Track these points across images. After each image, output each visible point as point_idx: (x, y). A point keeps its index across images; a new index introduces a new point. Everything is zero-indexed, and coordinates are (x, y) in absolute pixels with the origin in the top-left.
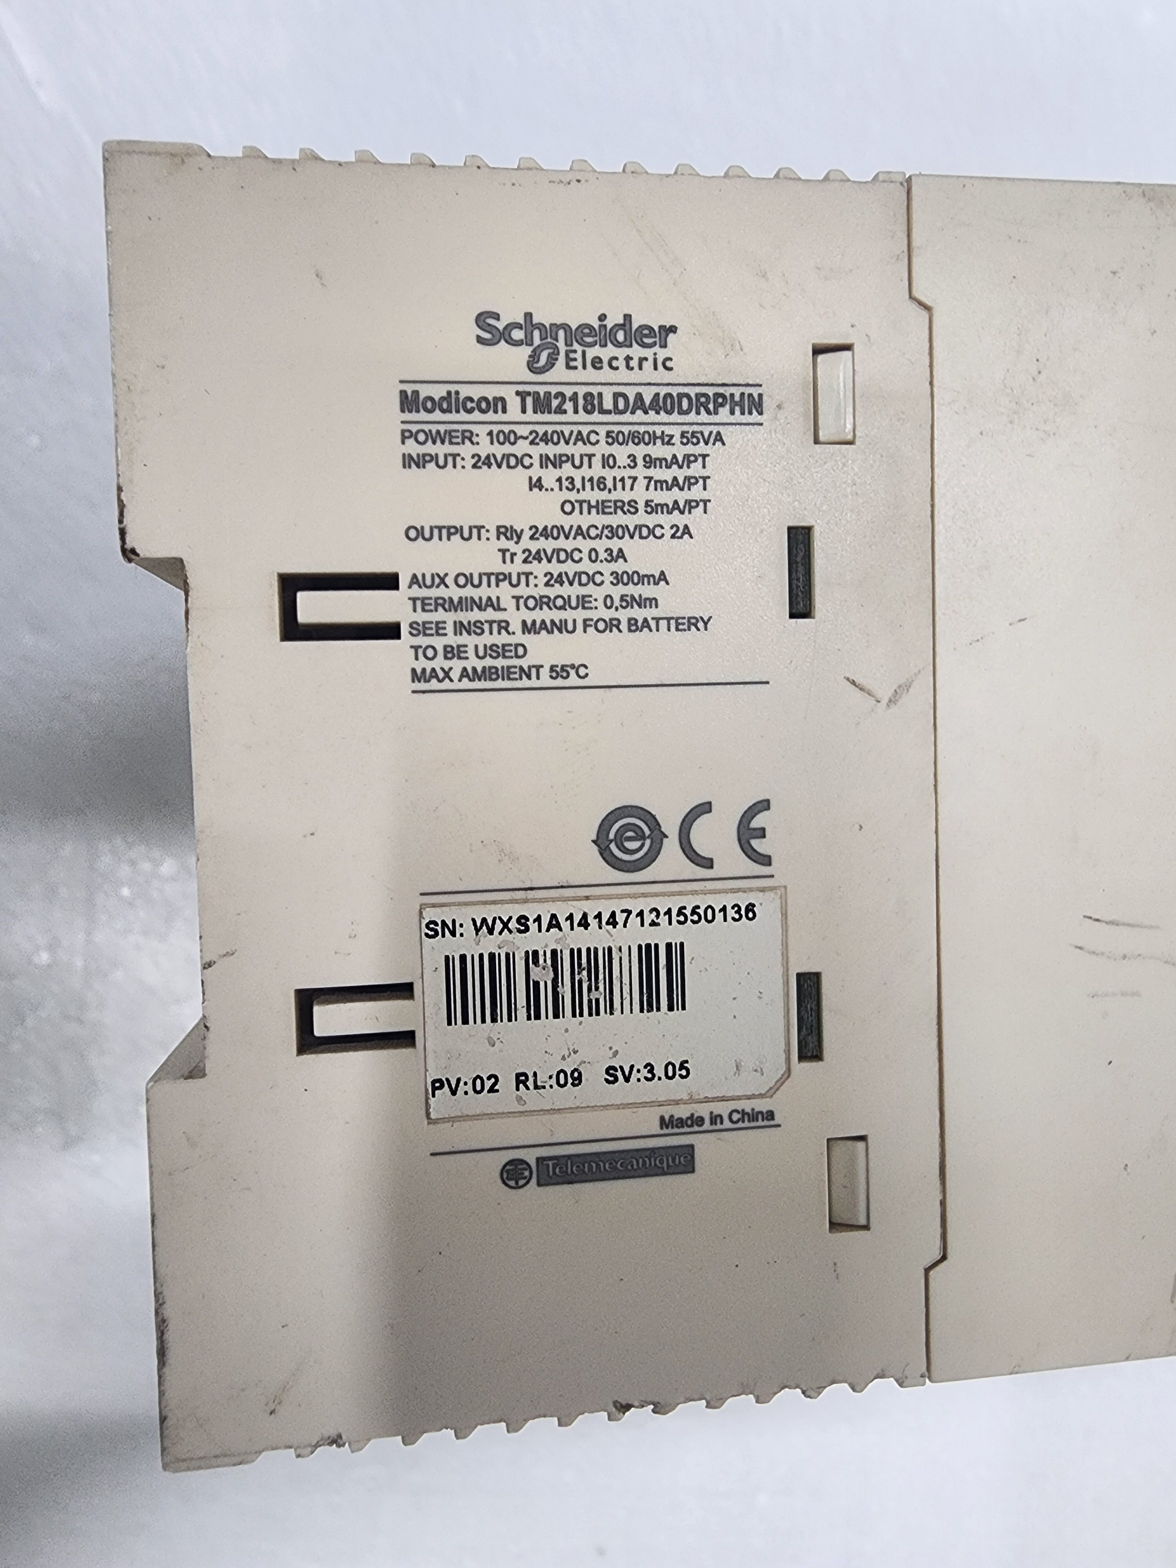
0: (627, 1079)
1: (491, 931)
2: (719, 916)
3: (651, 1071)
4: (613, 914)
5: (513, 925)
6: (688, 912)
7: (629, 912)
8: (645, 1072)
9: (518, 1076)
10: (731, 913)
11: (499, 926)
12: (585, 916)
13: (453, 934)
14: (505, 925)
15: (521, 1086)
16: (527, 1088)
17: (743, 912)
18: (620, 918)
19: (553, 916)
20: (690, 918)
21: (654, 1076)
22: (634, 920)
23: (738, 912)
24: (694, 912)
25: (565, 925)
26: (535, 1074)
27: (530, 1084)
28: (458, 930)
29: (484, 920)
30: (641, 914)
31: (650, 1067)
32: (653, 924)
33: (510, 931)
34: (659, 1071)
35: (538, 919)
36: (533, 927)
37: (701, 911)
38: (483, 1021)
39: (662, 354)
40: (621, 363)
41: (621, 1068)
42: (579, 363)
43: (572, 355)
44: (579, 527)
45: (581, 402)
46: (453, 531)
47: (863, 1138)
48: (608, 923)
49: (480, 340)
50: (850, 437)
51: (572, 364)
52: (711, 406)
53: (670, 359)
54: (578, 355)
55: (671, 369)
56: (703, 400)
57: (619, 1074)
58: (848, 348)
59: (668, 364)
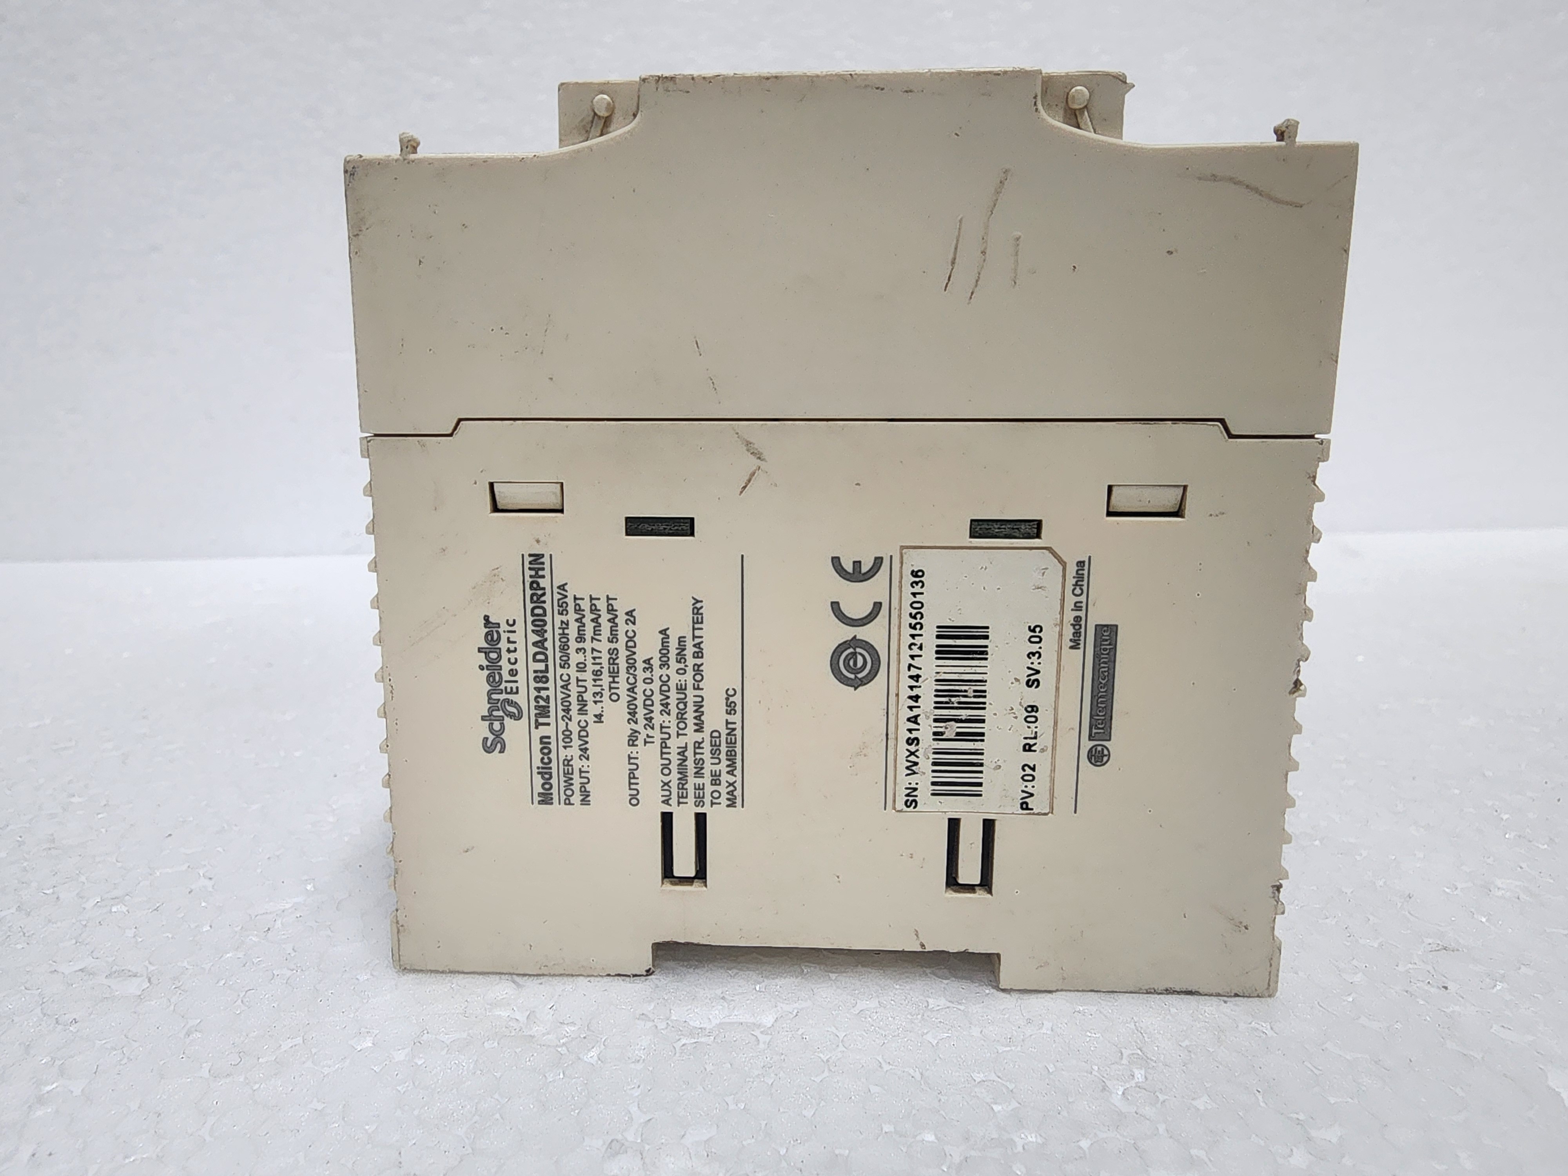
0: (1038, 672)
1: (916, 764)
2: (919, 598)
3: (1034, 654)
4: (911, 677)
5: (913, 748)
6: (913, 622)
7: (910, 666)
8: (1034, 659)
9: (1025, 750)
10: (917, 589)
11: (912, 758)
12: (910, 697)
13: (915, 789)
14: (912, 753)
15: (1033, 748)
16: (1035, 744)
17: (917, 579)
18: (914, 672)
19: (909, 720)
20: (918, 621)
21: (1038, 652)
22: (916, 662)
23: (917, 583)
24: (915, 617)
25: (916, 712)
26: (1025, 738)
27: (1032, 742)
28: (912, 786)
29: (907, 768)
30: (912, 657)
31: (1031, 655)
32: (921, 648)
33: (917, 750)
34: (1035, 648)
35: (910, 731)
36: (914, 734)
37: (914, 612)
38: (981, 772)
39: (504, 627)
40: (512, 656)
41: (1028, 676)
42: (514, 685)
43: (509, 690)
44: (628, 690)
45: (541, 685)
46: (632, 776)
47: (1110, 488)
48: (917, 681)
49: (502, 751)
50: (559, 486)
51: (514, 690)
52: (540, 592)
53: (508, 621)
54: (509, 685)
55: (514, 621)
56: (535, 598)
57: (1033, 678)
58: (491, 485)
59: (511, 622)
